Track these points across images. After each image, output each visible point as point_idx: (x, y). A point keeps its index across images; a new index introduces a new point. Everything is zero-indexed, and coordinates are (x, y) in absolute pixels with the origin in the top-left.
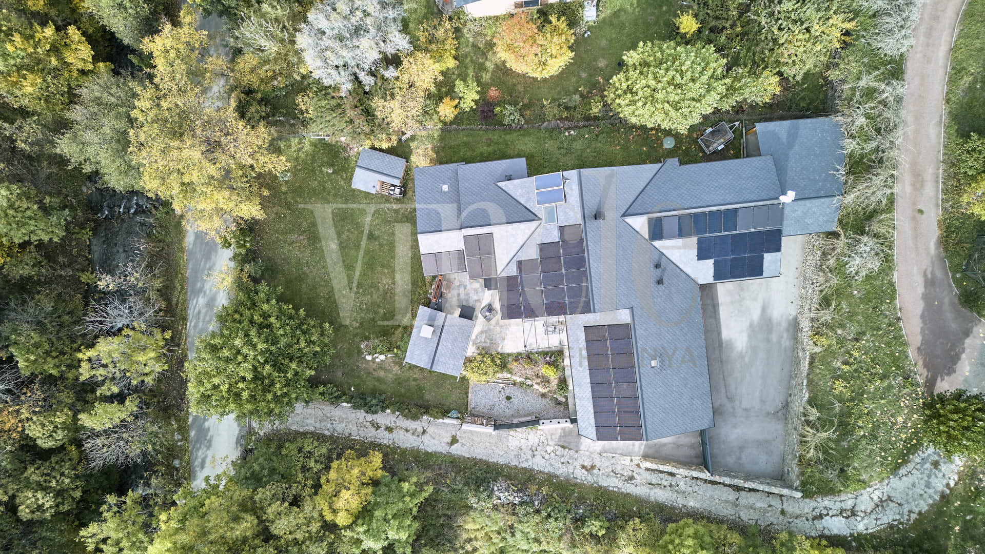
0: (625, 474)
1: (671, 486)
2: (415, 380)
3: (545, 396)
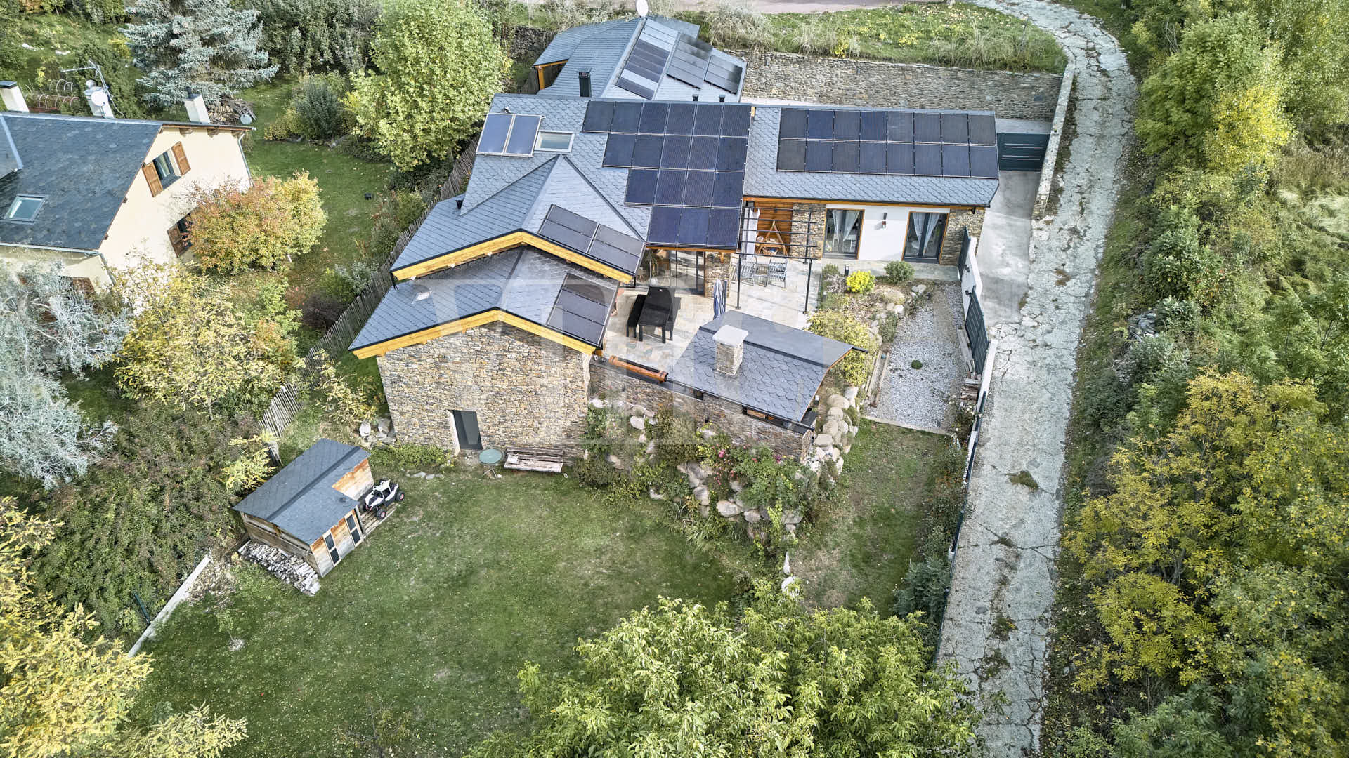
0: (1068, 238)
3: (912, 311)
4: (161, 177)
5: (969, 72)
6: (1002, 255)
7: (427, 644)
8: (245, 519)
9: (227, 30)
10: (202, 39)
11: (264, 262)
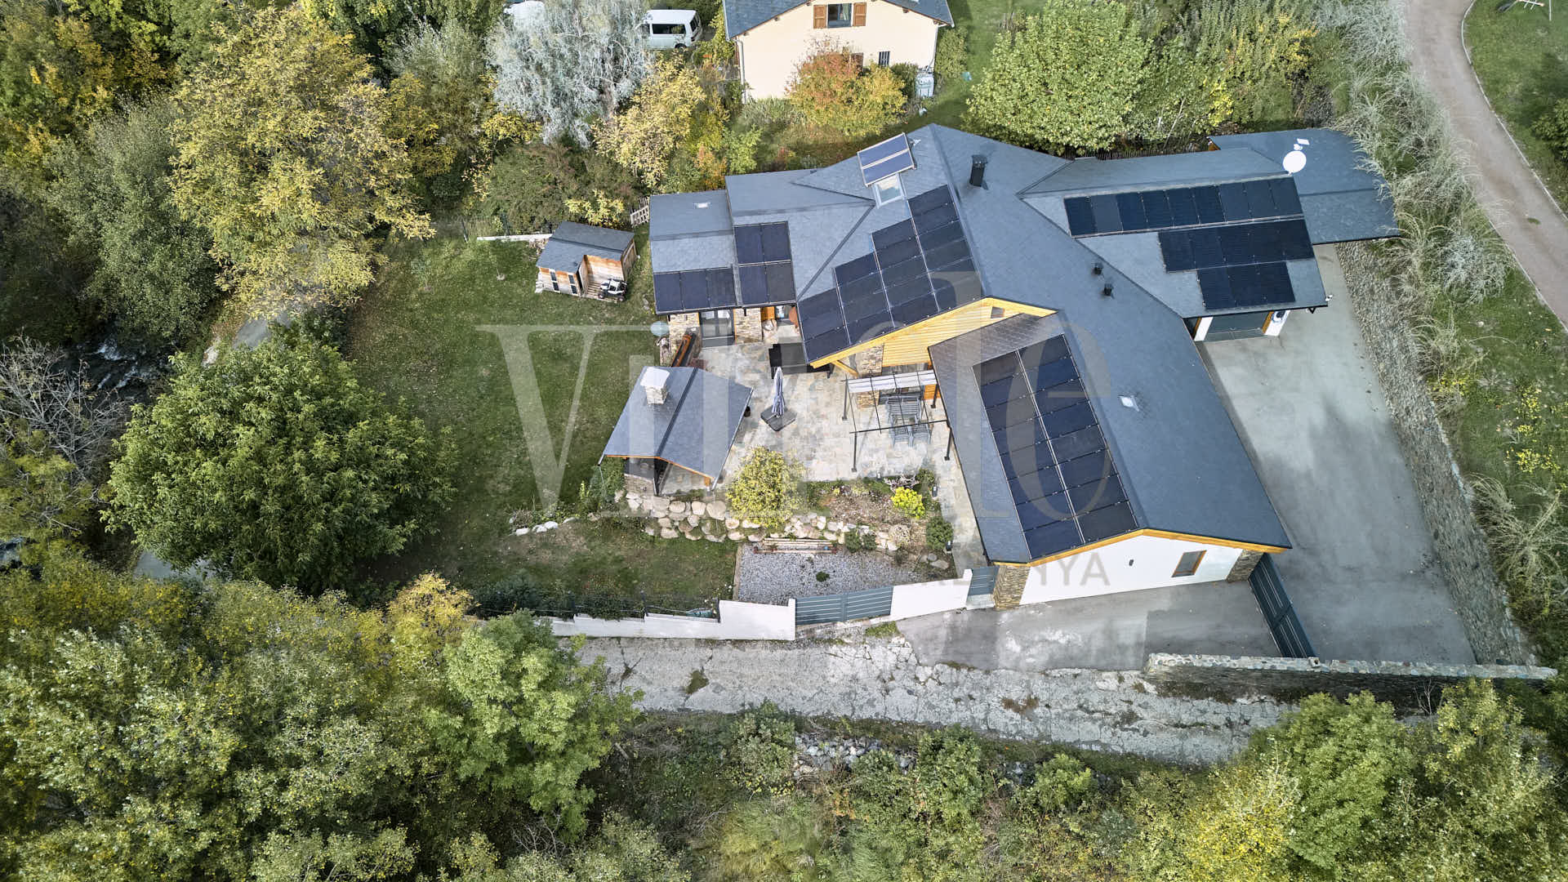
0: (1113, 711)
1: (1230, 724)
2: (618, 560)
4: (833, 18)
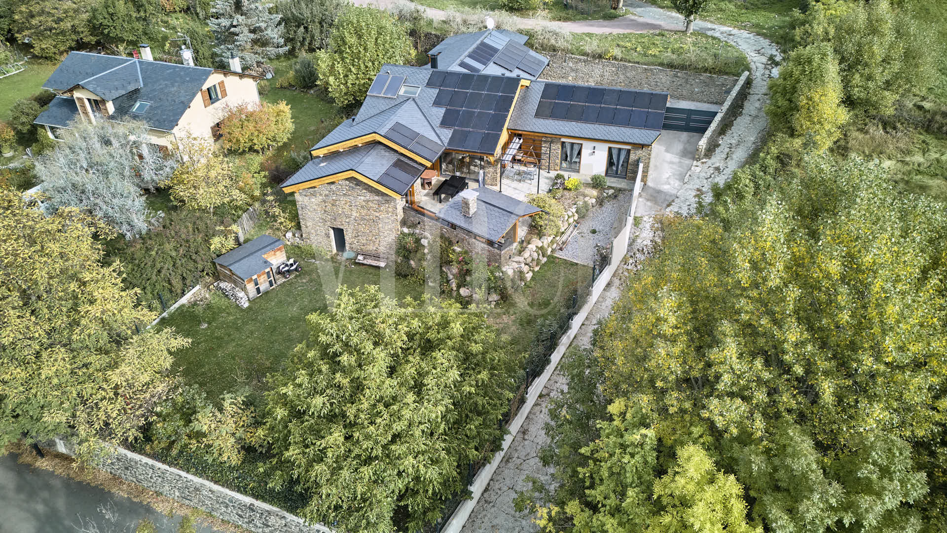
3: (600, 202)
4: (211, 98)
5: (685, 73)
6: (668, 178)
7: (294, 336)
8: (218, 267)
9: (263, 25)
10: (250, 30)
11: (256, 147)
